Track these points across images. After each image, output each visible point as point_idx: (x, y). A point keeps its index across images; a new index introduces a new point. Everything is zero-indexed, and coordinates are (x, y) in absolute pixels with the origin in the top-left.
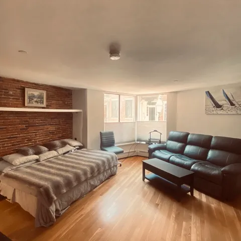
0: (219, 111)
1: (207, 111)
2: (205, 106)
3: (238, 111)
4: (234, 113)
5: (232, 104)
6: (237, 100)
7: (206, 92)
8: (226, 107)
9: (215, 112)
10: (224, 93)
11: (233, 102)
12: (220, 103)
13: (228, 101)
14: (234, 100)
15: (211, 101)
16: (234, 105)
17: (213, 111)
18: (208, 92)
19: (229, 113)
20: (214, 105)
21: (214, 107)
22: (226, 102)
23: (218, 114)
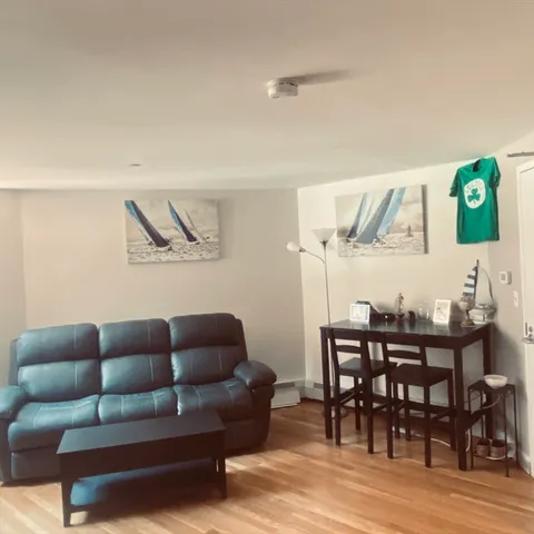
0: (163, 255)
1: (134, 256)
2: (125, 243)
3: (204, 253)
4: (196, 257)
5: (191, 238)
6: (200, 230)
7: (127, 204)
8: (177, 244)
9: (153, 258)
10: (172, 211)
11: (192, 232)
12: (164, 234)
13: (181, 230)
14: (194, 229)
15: (142, 228)
16: (195, 240)
17: (149, 254)
18: (133, 203)
19: (186, 257)
20: (151, 240)
21: (150, 244)
22: (177, 233)
23: (160, 262)
